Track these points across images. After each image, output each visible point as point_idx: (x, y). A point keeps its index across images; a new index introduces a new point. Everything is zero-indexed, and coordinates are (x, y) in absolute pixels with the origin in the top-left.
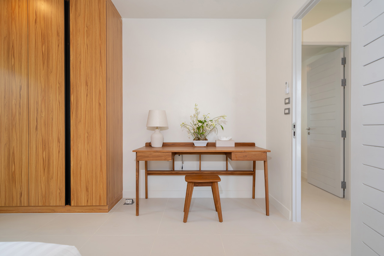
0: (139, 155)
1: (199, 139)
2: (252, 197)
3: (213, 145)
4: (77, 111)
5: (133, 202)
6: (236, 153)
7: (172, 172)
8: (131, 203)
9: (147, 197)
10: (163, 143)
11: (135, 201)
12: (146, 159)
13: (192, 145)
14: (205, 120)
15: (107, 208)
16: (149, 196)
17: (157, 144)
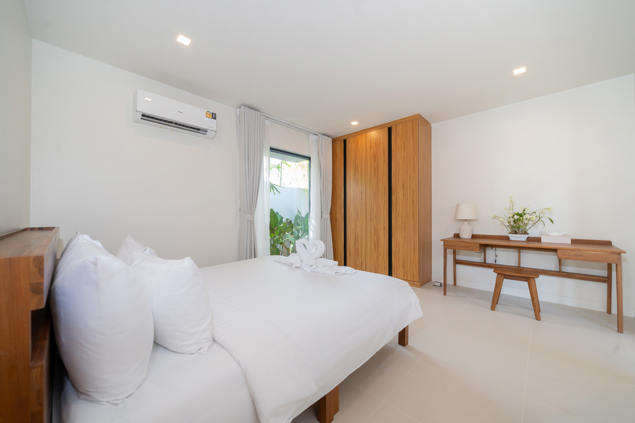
0: (447, 244)
1: (516, 233)
2: (606, 311)
3: (538, 240)
4: (396, 207)
5: (441, 285)
6: (564, 251)
7: (484, 265)
8: (439, 285)
9: (455, 284)
10: (473, 235)
11: (443, 285)
12: (455, 248)
13: (507, 238)
14: (524, 213)
15: (419, 284)
16: (458, 284)
17: (466, 235)
